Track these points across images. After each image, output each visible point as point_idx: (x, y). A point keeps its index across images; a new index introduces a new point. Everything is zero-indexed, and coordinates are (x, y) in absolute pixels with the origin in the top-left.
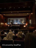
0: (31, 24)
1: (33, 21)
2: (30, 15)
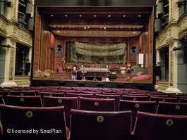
0: (142, 66)
1: (147, 57)
2: (141, 38)
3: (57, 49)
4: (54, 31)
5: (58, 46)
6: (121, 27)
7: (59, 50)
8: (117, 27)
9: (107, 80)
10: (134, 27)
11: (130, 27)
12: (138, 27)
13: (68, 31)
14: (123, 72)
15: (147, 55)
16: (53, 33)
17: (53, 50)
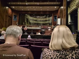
2: (59, 11)
5: (14, 16)
7: (15, 18)
9: (39, 34)
10: (55, 3)
12: (57, 3)
14: (49, 30)
15: (62, 19)
17: (11, 17)
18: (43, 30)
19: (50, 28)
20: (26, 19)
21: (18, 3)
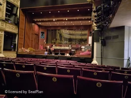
3: (41, 34)
4: (38, 23)
6: (78, 18)
8: (75, 18)
9: (68, 55)
11: (83, 18)
13: (45, 23)
14: (83, 50)
16: (37, 24)
17: (37, 35)
18: (73, 50)
19: (84, 47)
20: (59, 35)
21: (45, 20)
